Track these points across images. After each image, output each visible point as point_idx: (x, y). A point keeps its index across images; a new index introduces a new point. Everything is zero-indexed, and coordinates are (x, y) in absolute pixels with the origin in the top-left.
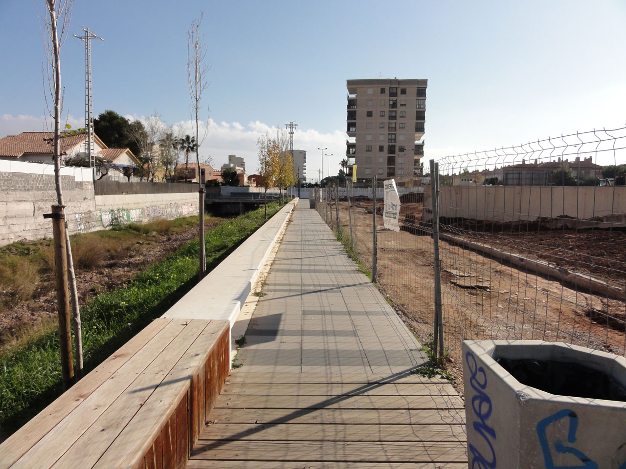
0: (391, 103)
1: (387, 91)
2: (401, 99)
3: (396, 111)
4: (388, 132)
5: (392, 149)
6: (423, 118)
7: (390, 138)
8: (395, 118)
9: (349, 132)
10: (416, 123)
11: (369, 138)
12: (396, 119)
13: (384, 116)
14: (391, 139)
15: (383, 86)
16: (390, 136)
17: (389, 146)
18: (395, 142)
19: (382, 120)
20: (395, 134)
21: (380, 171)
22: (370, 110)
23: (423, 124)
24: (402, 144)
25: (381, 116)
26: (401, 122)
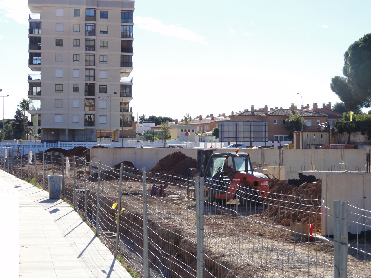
0: (89, 29)
1: (83, 13)
2: (101, 24)
3: (95, 39)
4: (85, 67)
5: (90, 90)
6: (130, 50)
7: (87, 74)
8: (93, 48)
9: (32, 66)
10: (122, 56)
11: (59, 73)
12: (94, 50)
13: (79, 46)
14: (90, 76)
15: (77, 7)
16: (87, 72)
17: (86, 85)
18: (94, 80)
19: (76, 51)
20: (94, 70)
21: (76, 119)
22: (60, 37)
23: (131, 56)
24: (103, 83)
25: (75, 46)
26: (102, 54)
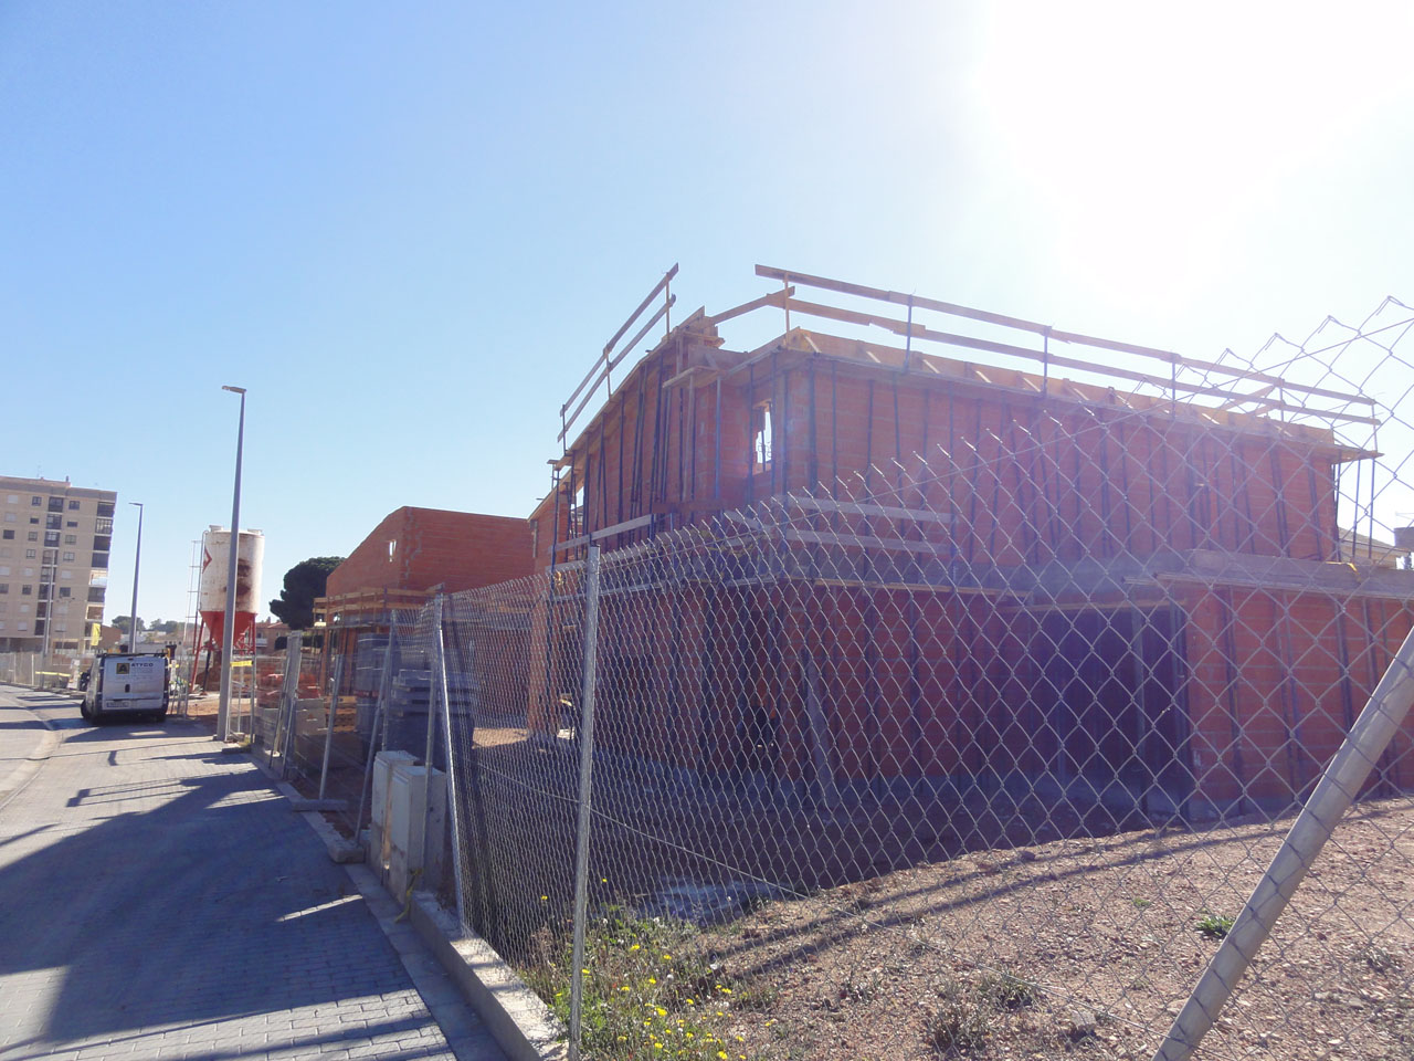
0: (51, 520)
1: (45, 501)
2: (68, 515)
3: (58, 533)
4: (42, 565)
5: (44, 591)
6: (107, 547)
8: (56, 543)
10: (94, 554)
12: (57, 546)
14: (47, 576)
15: (37, 495)
16: (45, 571)
17: (41, 586)
18: (53, 581)
19: (31, 546)
20: (55, 569)
21: (22, 626)
22: (10, 529)
23: (108, 555)
24: (66, 585)
25: (29, 539)
26: (68, 550)
